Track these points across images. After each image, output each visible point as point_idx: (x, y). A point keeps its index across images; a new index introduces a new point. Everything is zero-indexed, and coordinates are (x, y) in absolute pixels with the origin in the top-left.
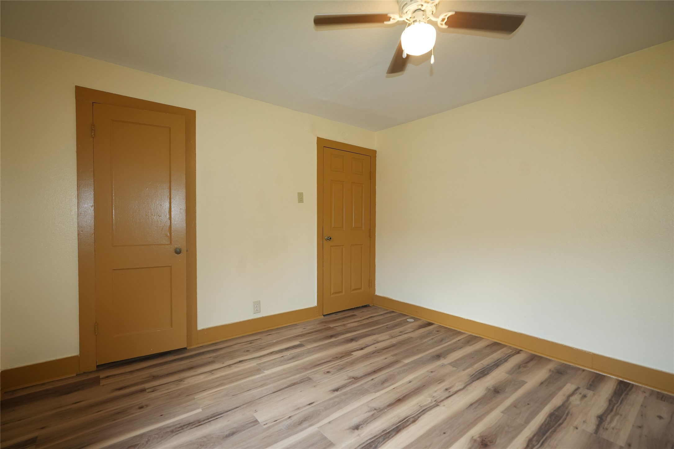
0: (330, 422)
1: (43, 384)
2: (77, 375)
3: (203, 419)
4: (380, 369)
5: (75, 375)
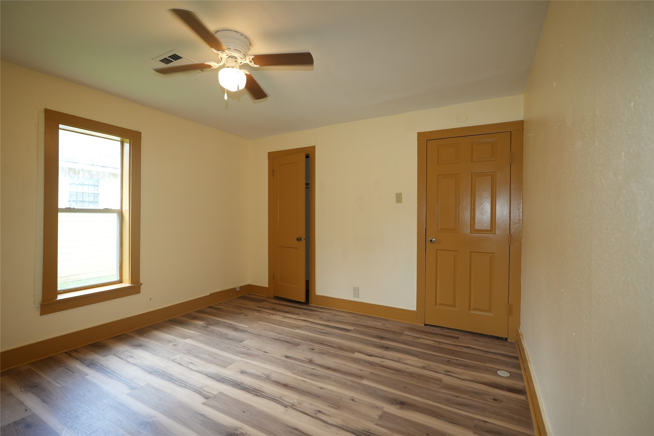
0: (246, 362)
1: (256, 295)
2: (267, 297)
3: (240, 329)
4: (336, 370)
5: (266, 296)
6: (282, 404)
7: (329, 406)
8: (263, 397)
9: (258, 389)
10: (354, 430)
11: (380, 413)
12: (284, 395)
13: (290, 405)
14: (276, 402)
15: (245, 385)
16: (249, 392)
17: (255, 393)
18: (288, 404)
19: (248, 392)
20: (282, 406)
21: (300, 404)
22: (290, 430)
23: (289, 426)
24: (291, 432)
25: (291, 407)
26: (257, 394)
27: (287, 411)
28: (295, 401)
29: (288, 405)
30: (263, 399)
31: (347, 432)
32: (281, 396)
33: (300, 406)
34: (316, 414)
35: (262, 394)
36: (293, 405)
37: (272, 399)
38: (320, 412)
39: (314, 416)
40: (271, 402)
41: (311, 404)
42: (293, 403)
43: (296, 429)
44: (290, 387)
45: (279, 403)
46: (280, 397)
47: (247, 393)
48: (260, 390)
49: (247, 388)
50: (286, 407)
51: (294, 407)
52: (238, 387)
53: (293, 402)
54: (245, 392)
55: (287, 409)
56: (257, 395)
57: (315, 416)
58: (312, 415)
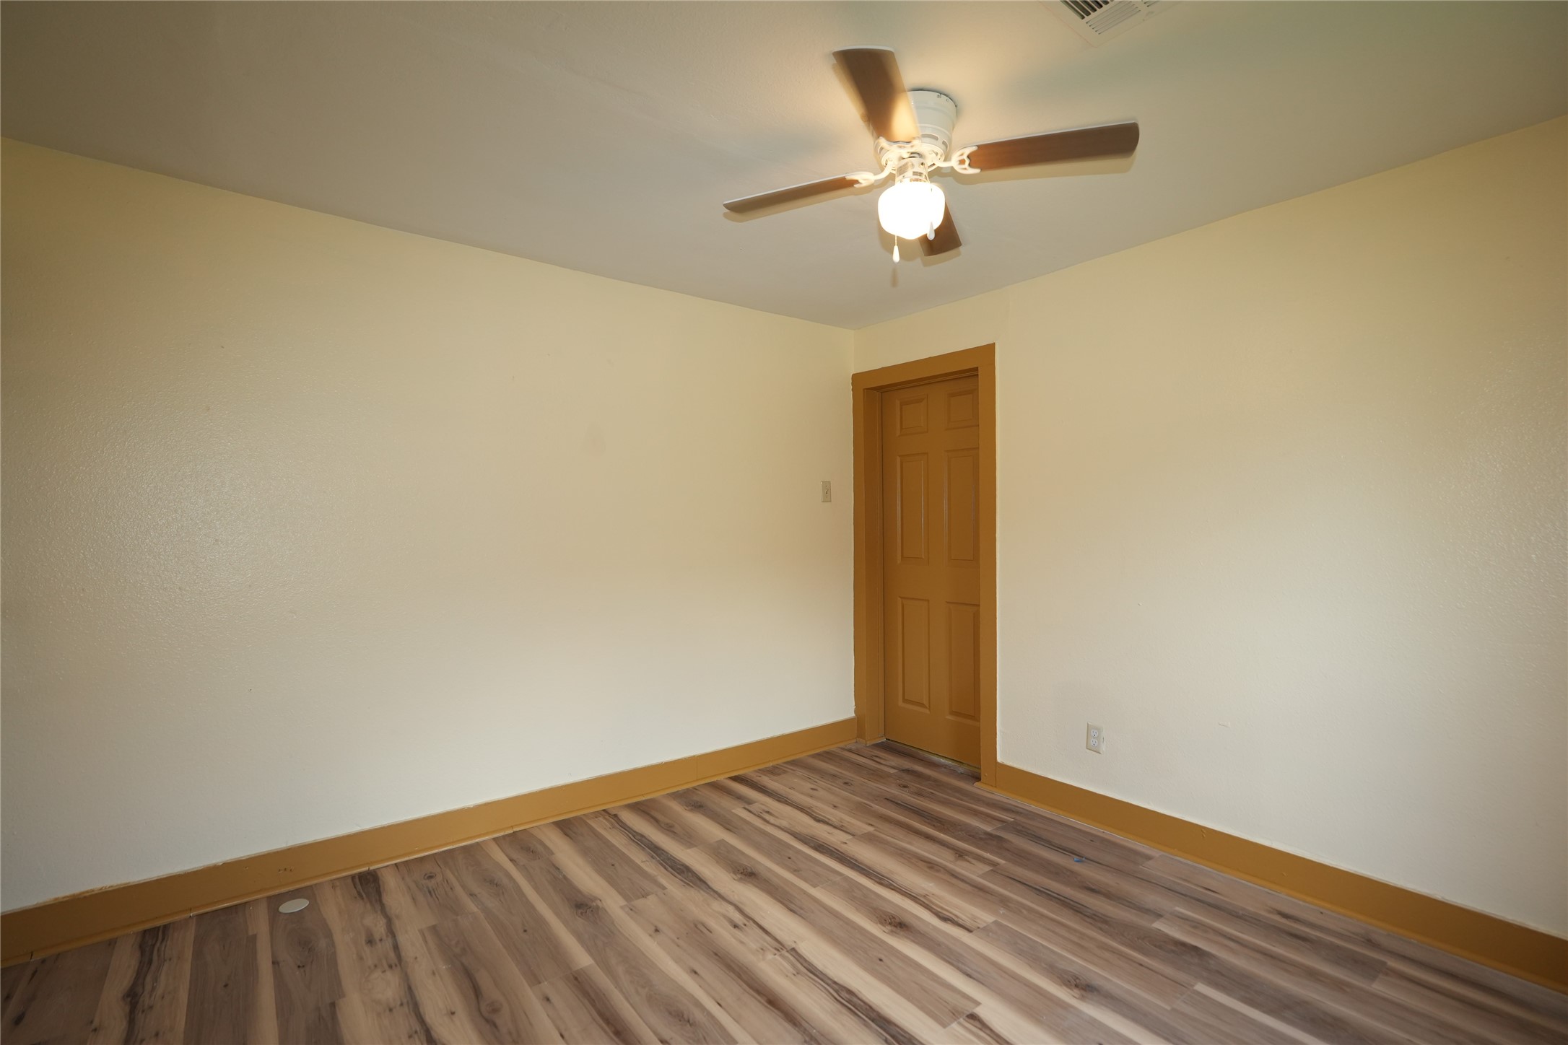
6: (799, 959)
7: (711, 932)
8: (835, 983)
9: (844, 1010)
10: (704, 891)
11: (640, 903)
12: (787, 976)
13: (784, 952)
14: (810, 964)
15: (880, 1035)
16: (868, 1007)
17: (855, 999)
18: (787, 954)
19: (871, 1007)
20: (801, 953)
21: (762, 949)
22: (802, 911)
23: (803, 918)
24: (801, 908)
25: (783, 946)
26: (847, 996)
27: (795, 942)
28: (770, 956)
29: (788, 951)
30: (836, 980)
31: (717, 890)
32: (793, 977)
33: (765, 944)
34: (745, 925)
35: (837, 991)
36: (778, 950)
37: (817, 973)
38: (736, 926)
39: (751, 921)
40: (820, 967)
41: (742, 942)
42: (775, 954)
43: (791, 910)
44: (764, 995)
45: (806, 961)
46: (798, 973)
47: (874, 1006)
48: (839, 1006)
49: (873, 1020)
50: (793, 949)
51: (778, 946)
52: (899, 1033)
53: (776, 956)
54: (880, 1011)
55: (794, 945)
56: (850, 992)
57: (748, 921)
58: (753, 925)
